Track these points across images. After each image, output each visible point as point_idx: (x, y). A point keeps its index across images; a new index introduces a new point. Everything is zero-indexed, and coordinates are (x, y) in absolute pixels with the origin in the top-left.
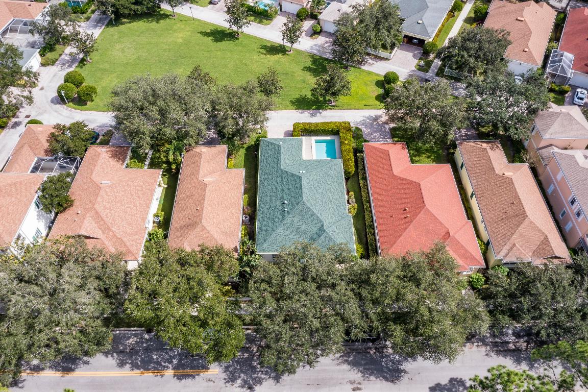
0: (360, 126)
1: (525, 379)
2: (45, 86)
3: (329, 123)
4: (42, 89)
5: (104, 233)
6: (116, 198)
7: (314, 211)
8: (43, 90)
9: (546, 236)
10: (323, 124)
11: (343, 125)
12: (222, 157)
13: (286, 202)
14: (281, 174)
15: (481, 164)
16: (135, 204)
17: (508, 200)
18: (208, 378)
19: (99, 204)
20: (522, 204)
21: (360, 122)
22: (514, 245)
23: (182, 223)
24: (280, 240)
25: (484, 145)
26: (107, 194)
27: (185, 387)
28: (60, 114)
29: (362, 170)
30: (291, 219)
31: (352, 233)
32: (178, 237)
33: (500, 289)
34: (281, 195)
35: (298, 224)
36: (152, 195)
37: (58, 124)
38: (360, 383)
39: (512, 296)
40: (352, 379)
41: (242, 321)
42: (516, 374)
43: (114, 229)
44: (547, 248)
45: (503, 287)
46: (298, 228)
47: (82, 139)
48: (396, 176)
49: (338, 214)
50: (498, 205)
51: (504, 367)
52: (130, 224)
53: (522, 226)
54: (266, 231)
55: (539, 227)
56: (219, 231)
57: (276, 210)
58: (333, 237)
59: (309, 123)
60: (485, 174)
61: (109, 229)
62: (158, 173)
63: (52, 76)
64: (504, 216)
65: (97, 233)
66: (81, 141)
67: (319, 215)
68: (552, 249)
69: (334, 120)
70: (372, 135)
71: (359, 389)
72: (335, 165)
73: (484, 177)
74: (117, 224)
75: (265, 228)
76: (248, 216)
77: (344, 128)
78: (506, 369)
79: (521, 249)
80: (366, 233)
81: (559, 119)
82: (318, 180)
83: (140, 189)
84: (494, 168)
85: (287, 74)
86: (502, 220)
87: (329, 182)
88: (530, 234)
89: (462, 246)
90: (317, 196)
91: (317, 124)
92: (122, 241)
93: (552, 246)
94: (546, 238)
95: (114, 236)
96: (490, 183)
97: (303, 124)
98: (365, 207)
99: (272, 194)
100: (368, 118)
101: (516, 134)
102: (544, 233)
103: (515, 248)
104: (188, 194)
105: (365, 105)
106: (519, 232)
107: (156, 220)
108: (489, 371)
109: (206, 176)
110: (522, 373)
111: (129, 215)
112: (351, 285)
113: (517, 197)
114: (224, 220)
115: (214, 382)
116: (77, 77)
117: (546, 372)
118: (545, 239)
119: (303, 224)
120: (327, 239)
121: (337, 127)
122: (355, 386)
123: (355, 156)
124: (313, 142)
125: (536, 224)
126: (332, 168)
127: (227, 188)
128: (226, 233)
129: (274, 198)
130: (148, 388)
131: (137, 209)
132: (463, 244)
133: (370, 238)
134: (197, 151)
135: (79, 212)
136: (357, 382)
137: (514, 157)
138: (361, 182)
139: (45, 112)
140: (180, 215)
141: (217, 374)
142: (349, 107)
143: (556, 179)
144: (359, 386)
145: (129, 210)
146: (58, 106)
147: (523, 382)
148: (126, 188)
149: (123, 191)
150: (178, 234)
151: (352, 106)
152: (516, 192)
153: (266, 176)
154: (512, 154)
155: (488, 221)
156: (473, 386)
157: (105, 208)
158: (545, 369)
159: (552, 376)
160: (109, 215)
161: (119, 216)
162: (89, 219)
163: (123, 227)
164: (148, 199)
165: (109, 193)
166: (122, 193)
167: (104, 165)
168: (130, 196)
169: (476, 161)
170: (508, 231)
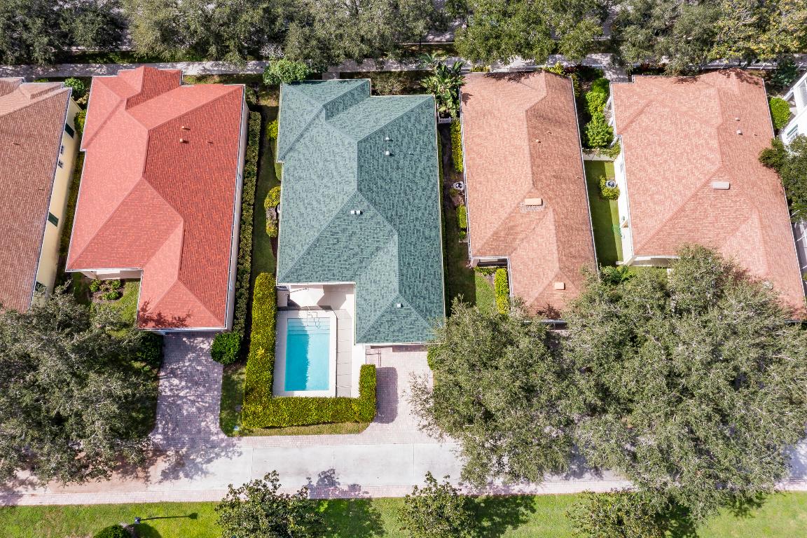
0: (222, 440)
6: (689, 160)
13: (387, 153)
16: (653, 165)
19: (710, 136)
21: (218, 455)
26: (708, 159)
36: (631, 196)
50: (21, 162)
56: (496, 112)
64: (23, 140)
70: (199, 409)
96: (11, 207)
100: (198, 469)
105: (194, 516)
111: (655, 143)
124: (331, 381)
131: (647, 159)
138: (248, 265)
145: (659, 150)
149: (684, 178)
157: (698, 134)
160: (685, 128)
161: (669, 133)
162: (714, 113)
163: (655, 120)
164: (635, 185)
165: (704, 162)
166: (682, 174)
167: (748, 247)
168: (668, 174)
169: (12, 265)
170: (29, 116)
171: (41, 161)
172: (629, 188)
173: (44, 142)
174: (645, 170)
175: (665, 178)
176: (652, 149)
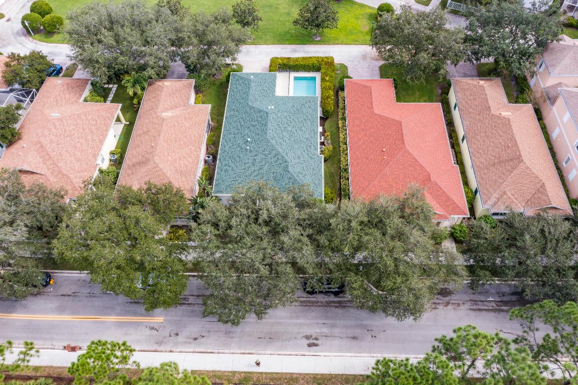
0: (345, 62)
1: (496, 343)
2: (12, 17)
3: (310, 58)
4: (9, 20)
5: (49, 169)
6: (65, 131)
7: (280, 150)
8: (10, 22)
9: (543, 184)
10: (304, 58)
11: (325, 60)
12: (187, 92)
13: (249, 139)
14: (248, 110)
15: (477, 103)
16: (86, 140)
17: (503, 143)
18: (152, 326)
20: (518, 147)
22: (505, 193)
23: (134, 160)
24: (240, 181)
25: (482, 82)
26: (55, 127)
27: (126, 334)
28: (24, 46)
29: (342, 109)
30: (253, 158)
31: (321, 175)
32: (129, 175)
33: (482, 241)
34: (246, 132)
35: (261, 164)
36: (108, 131)
37: (12, 53)
38: (316, 339)
39: (497, 249)
40: (308, 334)
41: (183, 265)
42: (485, 337)
43: (60, 165)
44: (544, 197)
45: (486, 239)
46: (260, 169)
47: (36, 69)
48: (376, 114)
49: (308, 154)
50: (490, 148)
51: (474, 328)
52: (79, 160)
53: (515, 172)
54: (226, 171)
55: (536, 174)
56: (173, 169)
57: (239, 149)
58: (298, 179)
59: (289, 58)
60: (479, 115)
61: (54, 164)
62: (116, 107)
63: (21, 6)
65: (41, 169)
66: (36, 71)
67: (284, 155)
68: (549, 199)
69: (317, 55)
71: (316, 345)
72: (310, 102)
73: (478, 117)
74: (64, 159)
75: (225, 168)
76: (211, 156)
77: (327, 63)
78: (476, 330)
79: (512, 197)
80: (340, 177)
81: (571, 53)
82: (288, 117)
83: (93, 123)
84: (489, 108)
85: (271, 6)
86: (494, 165)
87: (300, 120)
88: (524, 181)
89: (444, 192)
90: (285, 134)
91: (297, 59)
92: (68, 177)
93: (549, 195)
94: (543, 186)
95: (60, 172)
96: (484, 124)
97: (281, 58)
98: (341, 149)
99: (236, 132)
101: (519, 69)
102: (541, 180)
103: (505, 196)
104: (145, 130)
106: (511, 178)
107: (113, 158)
108: (455, 331)
109: (166, 110)
110: (494, 336)
111: (79, 150)
112: (307, 230)
113: (513, 139)
114: (180, 158)
115: (157, 331)
116: (44, 6)
117: (525, 334)
118: (541, 186)
119: (266, 163)
120: (291, 181)
121: (319, 61)
122: (312, 341)
123: (337, 95)
124: (292, 79)
125: (532, 169)
126: (305, 104)
127: (187, 125)
128: (181, 172)
129: (237, 136)
130: (87, 334)
131: (88, 144)
132: (445, 190)
133: (343, 182)
134: (160, 84)
135: (24, 146)
136: (313, 337)
137: (517, 98)
138: (340, 122)
139: (9, 44)
140: (134, 152)
141: (162, 322)
142: (337, 42)
143: (562, 121)
144: (315, 342)
145: (79, 145)
146: (23, 38)
147: (492, 346)
148: (78, 121)
149: (74, 125)
150: (130, 172)
151: (340, 42)
152: (513, 135)
153: (232, 113)
154: (515, 95)
155: (478, 167)
156: (436, 347)
157: (52, 142)
158: (525, 332)
159: (532, 340)
160: (56, 149)
161: (67, 151)
162: (33, 153)
163: (71, 163)
164: (103, 135)
165: (58, 126)
166: (73, 127)
167: (58, 98)
168: (81, 131)
169: (470, 99)
170: (500, 177)
171: (480, 154)
172: (106, 135)
173: (483, 166)
174: (93, 140)
175: (84, 129)
176: (82, 148)
